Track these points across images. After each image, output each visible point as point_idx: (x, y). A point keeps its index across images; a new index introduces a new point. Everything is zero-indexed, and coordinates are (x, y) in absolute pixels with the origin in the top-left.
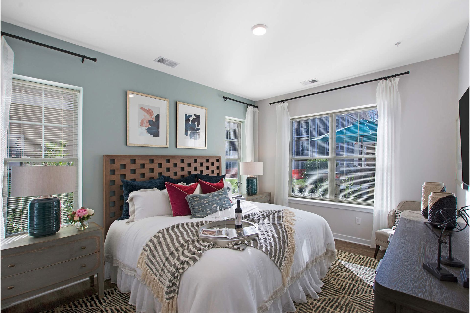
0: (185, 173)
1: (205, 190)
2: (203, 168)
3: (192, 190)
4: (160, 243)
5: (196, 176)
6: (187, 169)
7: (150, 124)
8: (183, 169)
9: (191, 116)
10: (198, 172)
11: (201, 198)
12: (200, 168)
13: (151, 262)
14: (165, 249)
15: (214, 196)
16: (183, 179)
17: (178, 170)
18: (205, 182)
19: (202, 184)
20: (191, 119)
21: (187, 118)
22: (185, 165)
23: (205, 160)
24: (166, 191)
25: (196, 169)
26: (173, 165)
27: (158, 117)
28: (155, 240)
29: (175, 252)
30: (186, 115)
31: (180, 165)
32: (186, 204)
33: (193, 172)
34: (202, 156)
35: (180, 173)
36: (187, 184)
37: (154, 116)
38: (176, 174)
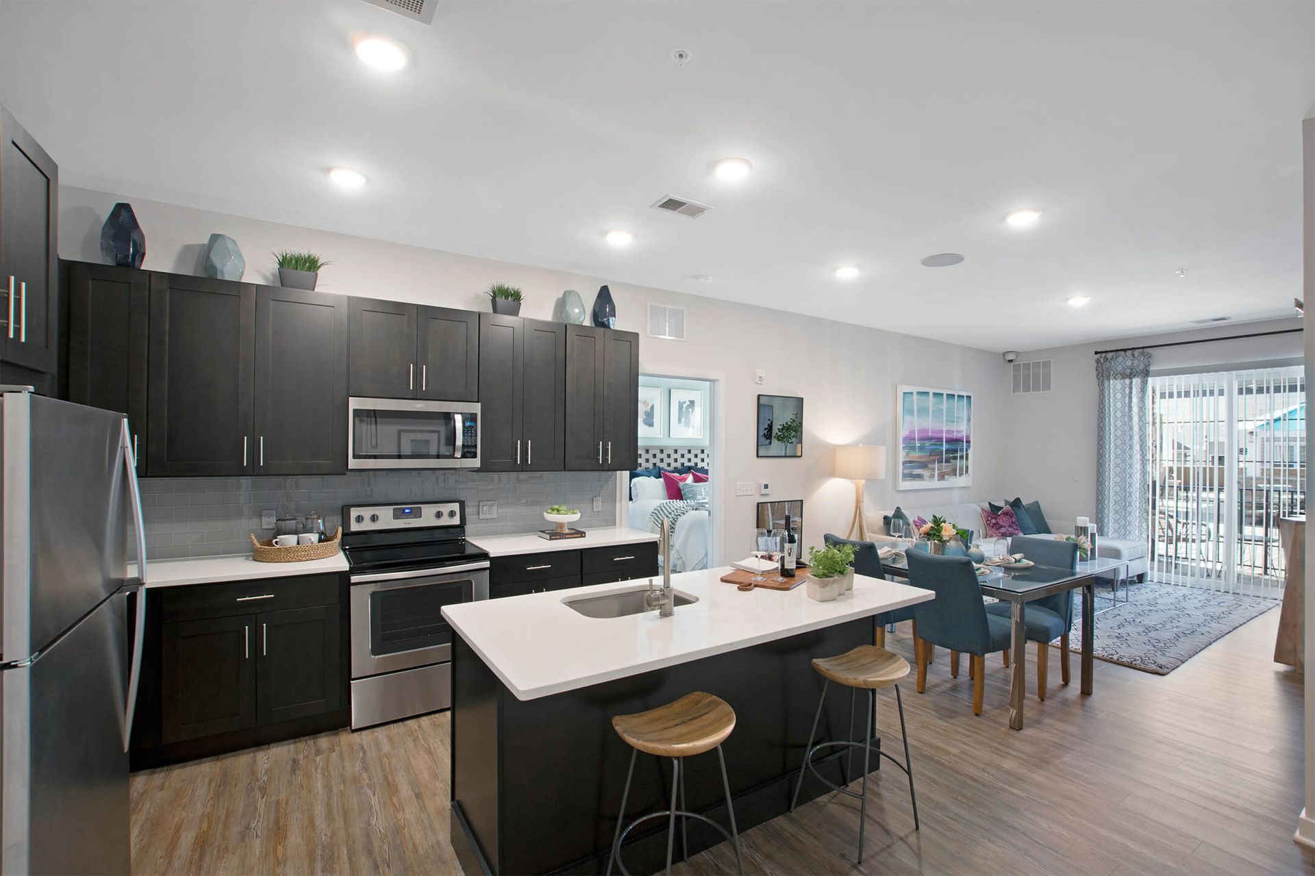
0: (678, 465)
1: (697, 480)
2: (698, 460)
3: (684, 479)
4: (662, 510)
5: (690, 468)
6: (680, 460)
7: (646, 415)
8: (676, 460)
9: (685, 402)
10: (692, 464)
11: (691, 486)
12: (694, 460)
13: (657, 521)
14: (666, 512)
15: (704, 485)
16: (676, 470)
17: (671, 461)
18: (697, 474)
19: (693, 474)
20: (685, 406)
21: (681, 405)
22: (678, 456)
23: (700, 451)
24: (662, 480)
25: (689, 460)
26: (673, 460)
27: (652, 407)
28: (659, 508)
29: (670, 516)
30: (679, 402)
31: (674, 456)
32: (679, 490)
33: (687, 464)
34: (697, 447)
35: (674, 465)
36: (680, 475)
37: (649, 407)
38: (669, 465)
